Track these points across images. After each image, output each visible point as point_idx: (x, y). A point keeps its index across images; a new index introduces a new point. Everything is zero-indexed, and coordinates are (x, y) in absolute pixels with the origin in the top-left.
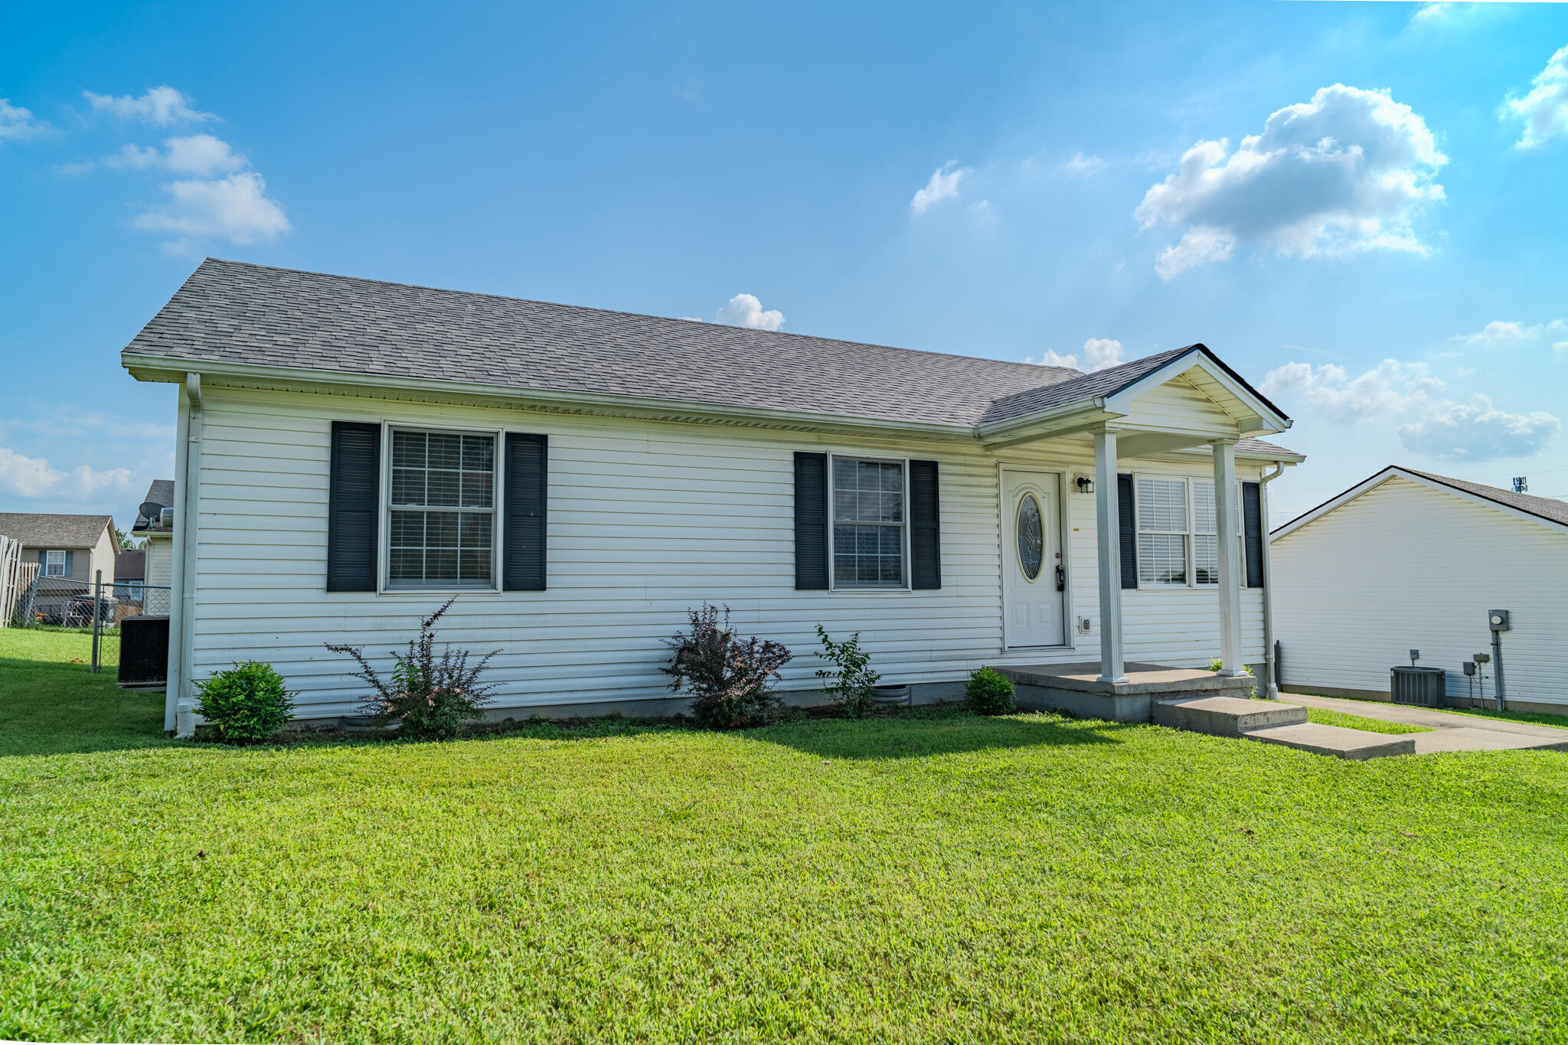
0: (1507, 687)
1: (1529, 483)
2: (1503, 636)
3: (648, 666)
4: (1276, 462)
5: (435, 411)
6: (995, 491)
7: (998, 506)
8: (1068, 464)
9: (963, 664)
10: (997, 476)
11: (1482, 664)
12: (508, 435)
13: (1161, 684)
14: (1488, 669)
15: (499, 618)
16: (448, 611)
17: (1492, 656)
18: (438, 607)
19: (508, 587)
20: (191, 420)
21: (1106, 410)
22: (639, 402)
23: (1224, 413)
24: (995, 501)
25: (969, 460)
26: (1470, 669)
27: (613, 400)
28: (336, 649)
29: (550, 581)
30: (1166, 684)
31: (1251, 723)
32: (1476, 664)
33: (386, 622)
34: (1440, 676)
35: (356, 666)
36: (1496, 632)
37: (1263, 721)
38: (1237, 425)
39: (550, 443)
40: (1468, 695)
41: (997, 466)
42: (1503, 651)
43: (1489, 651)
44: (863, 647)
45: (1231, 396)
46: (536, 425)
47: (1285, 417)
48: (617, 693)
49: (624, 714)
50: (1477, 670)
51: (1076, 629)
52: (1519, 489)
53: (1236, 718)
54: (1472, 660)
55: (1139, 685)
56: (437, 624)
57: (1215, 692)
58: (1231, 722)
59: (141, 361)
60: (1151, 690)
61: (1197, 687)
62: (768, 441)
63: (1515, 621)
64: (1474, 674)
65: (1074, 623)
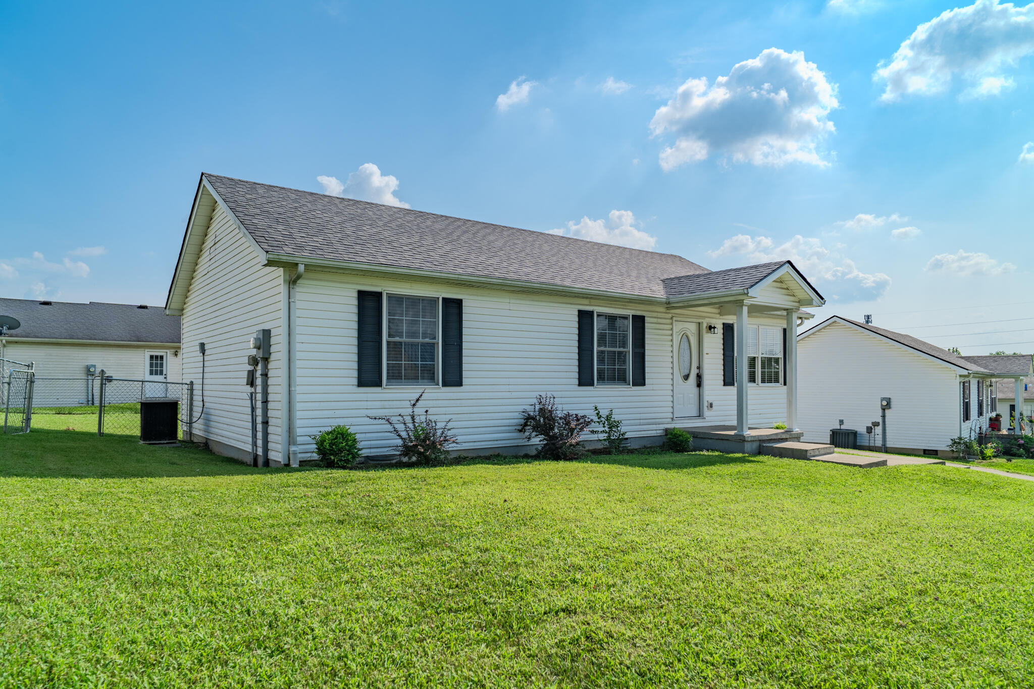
0: (887, 440)
1: (873, 318)
2: (887, 411)
3: (510, 428)
4: (801, 318)
5: (407, 285)
6: (671, 332)
7: (672, 340)
8: (705, 317)
9: (654, 427)
10: (672, 324)
11: (876, 427)
12: (443, 299)
13: (764, 436)
14: (878, 430)
15: (440, 402)
16: (423, 398)
17: (881, 423)
18: (417, 396)
19: (445, 384)
20: (291, 289)
21: (749, 295)
22: (513, 282)
23: (794, 296)
24: (670, 338)
25: (660, 315)
26: (869, 430)
27: (501, 281)
28: (375, 418)
29: (465, 381)
30: (766, 435)
31: (812, 454)
32: (873, 427)
33: (386, 404)
34: (855, 434)
35: (389, 427)
36: (884, 410)
37: (817, 453)
38: (799, 302)
39: (464, 304)
40: (868, 444)
41: (672, 318)
42: (886, 420)
43: (880, 420)
44: (615, 417)
45: (800, 288)
46: (456, 293)
47: (822, 298)
48: (496, 442)
49: (501, 453)
50: (873, 430)
51: (706, 408)
52: (867, 322)
53: (806, 451)
54: (871, 425)
55: (755, 436)
56: (418, 404)
57: (785, 440)
58: (804, 453)
59: (277, 257)
60: (760, 438)
61: (779, 437)
62: (571, 304)
63: (893, 404)
64: (871, 432)
65: (706, 404)
